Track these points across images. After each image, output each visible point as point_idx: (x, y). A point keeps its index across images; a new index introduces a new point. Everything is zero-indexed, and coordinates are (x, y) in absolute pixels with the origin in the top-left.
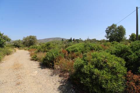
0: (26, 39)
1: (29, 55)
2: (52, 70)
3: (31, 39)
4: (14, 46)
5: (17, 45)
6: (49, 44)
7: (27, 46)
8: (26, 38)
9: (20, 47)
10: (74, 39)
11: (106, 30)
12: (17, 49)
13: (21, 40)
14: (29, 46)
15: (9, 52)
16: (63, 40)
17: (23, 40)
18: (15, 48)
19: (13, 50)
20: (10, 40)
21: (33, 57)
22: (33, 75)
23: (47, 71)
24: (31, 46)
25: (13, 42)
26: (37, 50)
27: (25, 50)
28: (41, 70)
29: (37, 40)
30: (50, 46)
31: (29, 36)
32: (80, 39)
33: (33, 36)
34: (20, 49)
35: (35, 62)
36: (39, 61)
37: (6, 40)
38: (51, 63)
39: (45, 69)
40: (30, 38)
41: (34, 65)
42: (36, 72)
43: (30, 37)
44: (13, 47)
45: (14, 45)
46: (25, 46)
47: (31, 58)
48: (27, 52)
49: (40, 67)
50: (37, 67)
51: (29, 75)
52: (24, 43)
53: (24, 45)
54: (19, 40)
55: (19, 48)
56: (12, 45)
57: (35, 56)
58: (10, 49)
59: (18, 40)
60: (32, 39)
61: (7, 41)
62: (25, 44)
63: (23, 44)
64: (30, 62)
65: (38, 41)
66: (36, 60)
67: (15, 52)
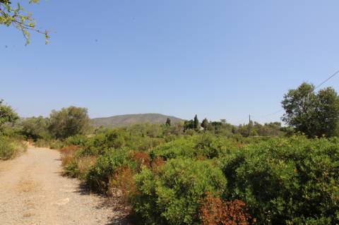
0: (57, 117)
1: (60, 163)
2: (103, 199)
3: (72, 117)
4: (22, 136)
5: (30, 134)
6: (115, 136)
7: (58, 136)
8: (60, 114)
9: (38, 140)
10: (205, 121)
11: (284, 99)
12: (29, 145)
13: (44, 117)
14: (65, 136)
15: (8, 152)
16: (168, 122)
17: (49, 117)
18: (24, 142)
19: (20, 147)
20: (16, 118)
21: (67, 169)
22: (59, 204)
23: (92, 199)
24: (70, 139)
25: (23, 124)
26: (81, 150)
27: (51, 148)
28: (79, 196)
29: (88, 120)
30: (116, 141)
31: (69, 109)
32: (224, 121)
33: (79, 109)
34: (39, 146)
35: (70, 180)
36: (80, 179)
37: (7, 118)
38: (103, 183)
39: (89, 194)
40: (70, 114)
41: (66, 185)
42: (68, 199)
43: (71, 110)
44: (21, 139)
45: (24, 133)
46: (53, 137)
47: (63, 171)
48: (57, 154)
49: (79, 192)
50: (72, 190)
51: (52, 204)
52: (51, 128)
53: (50, 132)
54: (40, 119)
55: (35, 141)
56: (18, 133)
57: (72, 166)
58: (12, 144)
59: (37, 116)
60: (75, 116)
61: (10, 120)
62: (55, 130)
63: (48, 132)
64: (58, 178)
65: (90, 124)
66: (73, 177)
67: (25, 151)
